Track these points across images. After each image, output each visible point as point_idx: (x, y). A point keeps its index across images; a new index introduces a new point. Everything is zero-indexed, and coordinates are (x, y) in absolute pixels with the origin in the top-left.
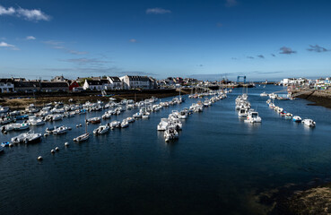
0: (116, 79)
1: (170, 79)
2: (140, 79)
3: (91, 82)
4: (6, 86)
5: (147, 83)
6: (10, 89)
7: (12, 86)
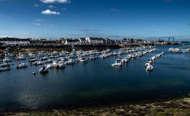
0: (83, 39)
1: (125, 39)
2: (97, 39)
3: (69, 41)
4: (26, 42)
5: (102, 42)
6: (28, 44)
7: (29, 42)
